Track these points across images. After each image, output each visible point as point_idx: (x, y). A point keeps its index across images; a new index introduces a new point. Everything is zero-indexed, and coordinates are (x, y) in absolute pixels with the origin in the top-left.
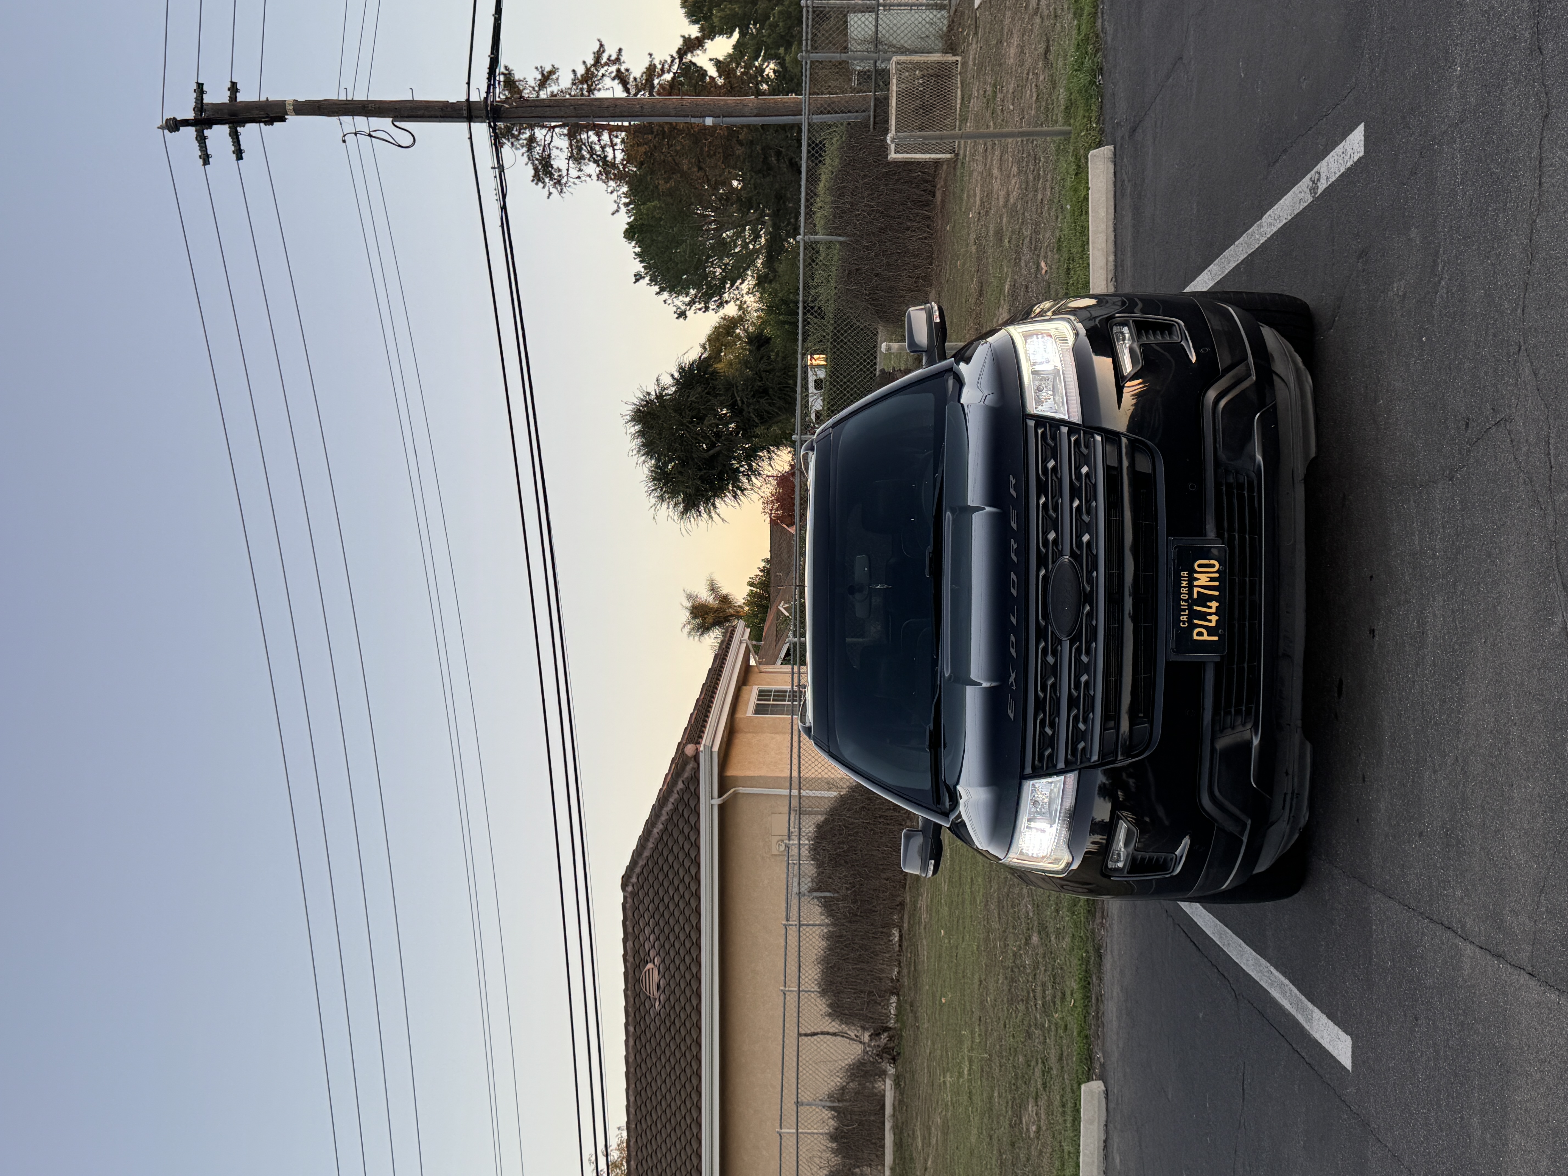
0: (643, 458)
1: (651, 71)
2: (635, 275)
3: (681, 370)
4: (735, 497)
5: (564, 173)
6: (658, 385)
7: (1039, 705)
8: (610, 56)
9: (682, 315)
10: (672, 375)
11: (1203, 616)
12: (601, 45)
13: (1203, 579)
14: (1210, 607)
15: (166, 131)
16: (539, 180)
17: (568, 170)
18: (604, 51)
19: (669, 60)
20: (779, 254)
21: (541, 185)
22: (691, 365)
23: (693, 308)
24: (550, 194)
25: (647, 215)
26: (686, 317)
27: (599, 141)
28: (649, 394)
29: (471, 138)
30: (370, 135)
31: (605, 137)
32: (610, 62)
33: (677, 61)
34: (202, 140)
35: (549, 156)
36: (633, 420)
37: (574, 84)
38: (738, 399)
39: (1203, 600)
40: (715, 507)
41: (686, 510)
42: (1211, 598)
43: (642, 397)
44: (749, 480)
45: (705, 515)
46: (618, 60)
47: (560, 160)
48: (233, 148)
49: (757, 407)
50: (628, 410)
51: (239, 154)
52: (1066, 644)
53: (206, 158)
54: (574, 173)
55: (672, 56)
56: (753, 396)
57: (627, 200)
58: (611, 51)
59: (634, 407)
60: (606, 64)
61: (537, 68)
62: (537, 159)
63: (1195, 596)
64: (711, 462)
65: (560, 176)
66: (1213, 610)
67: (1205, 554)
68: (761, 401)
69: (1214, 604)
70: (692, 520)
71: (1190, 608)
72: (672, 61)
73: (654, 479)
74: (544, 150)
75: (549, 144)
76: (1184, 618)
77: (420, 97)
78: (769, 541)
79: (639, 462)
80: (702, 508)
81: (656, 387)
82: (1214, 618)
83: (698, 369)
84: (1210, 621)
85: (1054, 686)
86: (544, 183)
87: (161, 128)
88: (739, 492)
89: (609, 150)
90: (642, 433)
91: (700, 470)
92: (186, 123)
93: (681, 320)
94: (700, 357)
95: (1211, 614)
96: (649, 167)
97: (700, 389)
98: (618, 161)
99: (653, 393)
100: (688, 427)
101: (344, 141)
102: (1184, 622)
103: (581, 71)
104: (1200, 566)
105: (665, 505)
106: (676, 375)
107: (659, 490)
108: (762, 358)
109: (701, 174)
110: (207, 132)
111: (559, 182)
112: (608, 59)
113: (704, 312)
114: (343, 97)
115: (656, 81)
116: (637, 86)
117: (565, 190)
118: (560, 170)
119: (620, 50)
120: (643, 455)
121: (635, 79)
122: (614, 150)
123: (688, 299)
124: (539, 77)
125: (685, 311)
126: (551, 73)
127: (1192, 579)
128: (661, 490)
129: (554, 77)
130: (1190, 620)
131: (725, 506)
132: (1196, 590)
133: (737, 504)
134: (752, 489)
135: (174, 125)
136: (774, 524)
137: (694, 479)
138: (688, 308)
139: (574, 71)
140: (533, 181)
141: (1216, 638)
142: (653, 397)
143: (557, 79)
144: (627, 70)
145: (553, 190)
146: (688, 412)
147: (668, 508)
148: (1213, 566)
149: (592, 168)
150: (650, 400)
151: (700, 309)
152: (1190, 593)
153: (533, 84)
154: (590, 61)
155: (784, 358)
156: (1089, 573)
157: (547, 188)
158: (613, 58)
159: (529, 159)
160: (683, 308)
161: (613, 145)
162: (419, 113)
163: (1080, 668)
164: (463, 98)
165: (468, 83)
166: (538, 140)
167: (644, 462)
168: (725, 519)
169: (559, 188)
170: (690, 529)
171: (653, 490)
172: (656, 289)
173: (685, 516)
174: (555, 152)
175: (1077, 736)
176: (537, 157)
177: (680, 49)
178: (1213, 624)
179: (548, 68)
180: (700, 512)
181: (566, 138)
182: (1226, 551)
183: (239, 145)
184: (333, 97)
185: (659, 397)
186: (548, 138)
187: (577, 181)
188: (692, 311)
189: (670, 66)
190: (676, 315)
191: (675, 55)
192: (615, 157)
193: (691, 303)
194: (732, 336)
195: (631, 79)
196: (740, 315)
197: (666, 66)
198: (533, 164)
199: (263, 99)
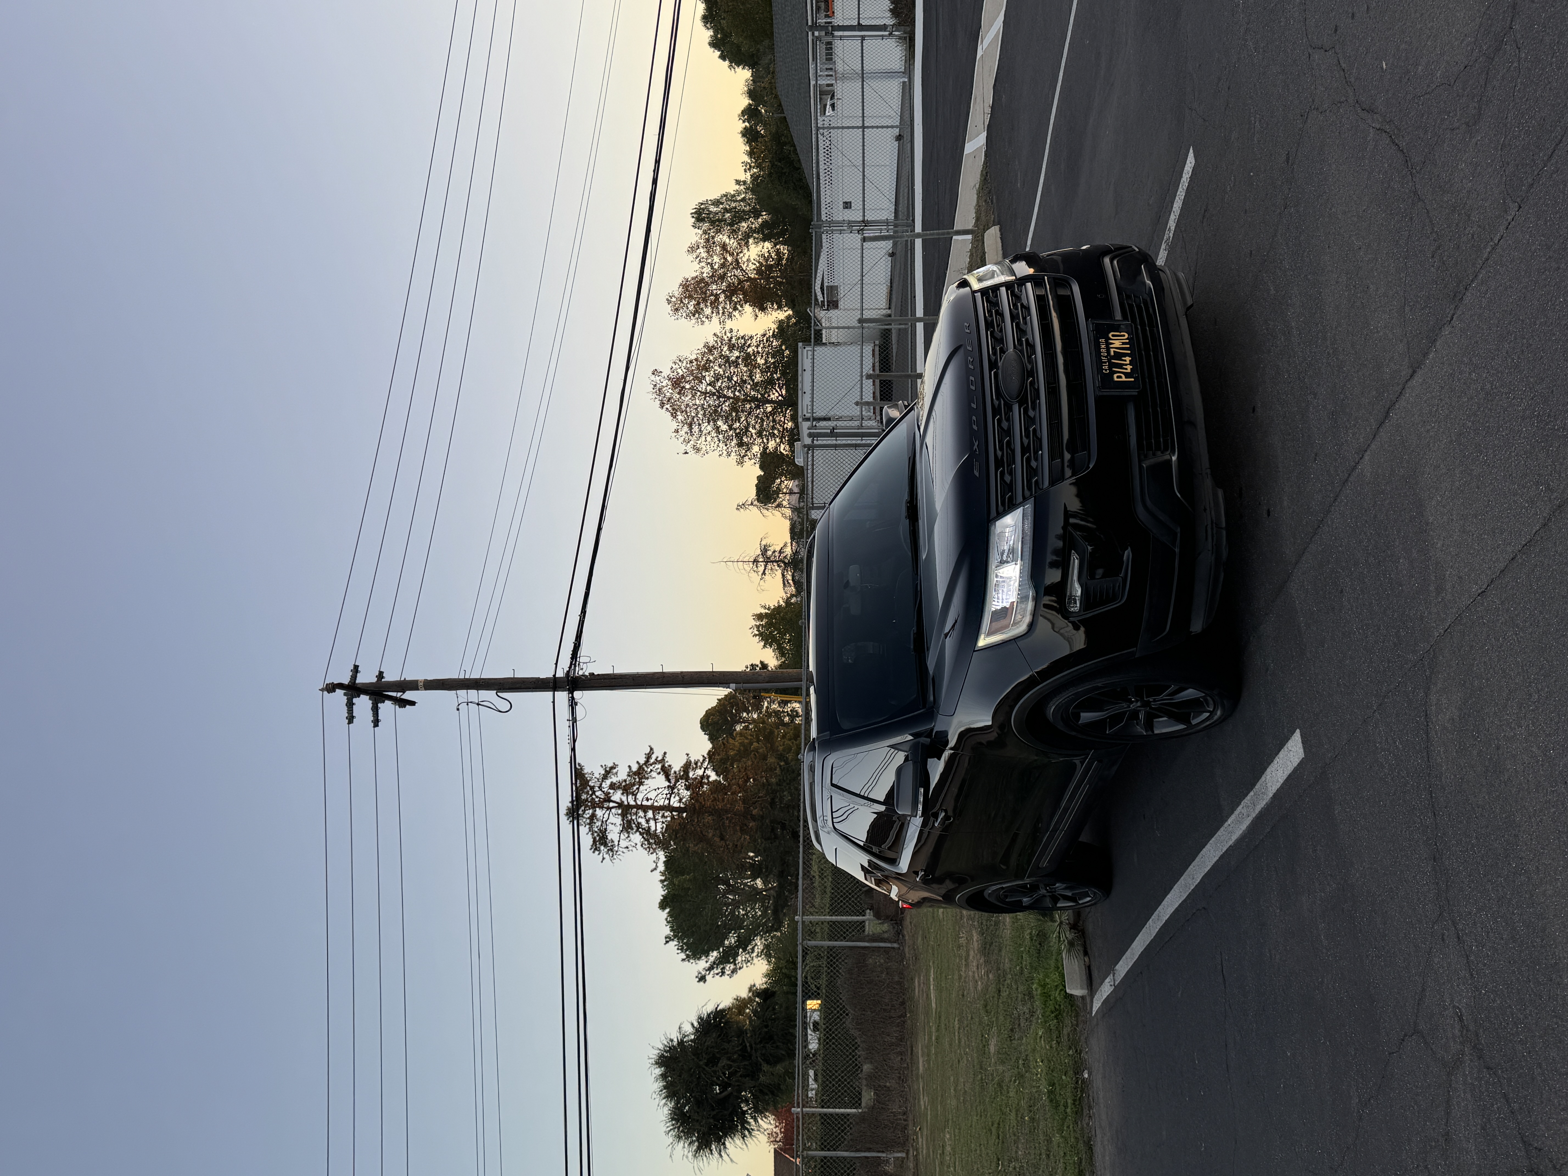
0: (664, 1101)
1: (687, 767)
2: (666, 938)
3: (700, 1018)
4: (743, 1138)
5: (616, 843)
6: (680, 1032)
7: (999, 463)
8: (657, 757)
9: (702, 979)
10: (692, 1024)
11: (1120, 366)
12: (651, 749)
13: (1117, 344)
14: (1125, 361)
15: (325, 693)
16: (596, 849)
17: (619, 841)
18: (653, 753)
19: (701, 759)
20: (783, 908)
21: (597, 852)
22: (709, 1015)
23: (712, 972)
24: (604, 859)
25: (679, 886)
26: (705, 981)
27: (645, 816)
28: (672, 1040)
29: (554, 702)
30: (478, 704)
31: (650, 814)
32: (657, 761)
33: (707, 760)
34: (350, 705)
35: (606, 829)
36: (657, 1063)
37: (628, 776)
38: (748, 1044)
39: (1119, 356)
40: (725, 1148)
41: (699, 1148)
42: (1126, 355)
43: (666, 1043)
44: (756, 1120)
45: (716, 1154)
46: (663, 760)
47: (614, 833)
48: (372, 718)
49: (764, 1051)
50: (654, 1054)
51: (376, 722)
52: (1016, 408)
53: (351, 719)
54: (623, 844)
55: (703, 756)
56: (761, 1042)
57: (663, 878)
58: (658, 754)
59: (658, 1051)
60: (654, 763)
61: (602, 766)
62: (596, 832)
63: (1112, 353)
64: (722, 1102)
65: (612, 846)
66: (1128, 362)
67: (1117, 329)
68: (767, 1045)
69: (1128, 359)
70: (705, 1158)
71: (1109, 361)
72: (704, 760)
73: (673, 1119)
74: (602, 825)
75: (606, 821)
76: (1106, 367)
77: (519, 675)
78: (773, 1168)
79: (660, 1104)
80: (713, 1147)
81: (678, 1034)
82: (1129, 367)
83: (715, 1018)
84: (1126, 369)
85: (1009, 443)
86: (599, 850)
87: (322, 690)
88: (746, 1133)
89: (652, 823)
90: (664, 1076)
91: (713, 1110)
92: (341, 686)
93: (702, 983)
94: (717, 1008)
95: (1126, 365)
96: (682, 836)
97: (714, 1035)
98: (659, 830)
99: (675, 1040)
100: (704, 1069)
101: (458, 709)
102: (1106, 370)
103: (635, 768)
104: (1113, 336)
105: (681, 1144)
106: (696, 1024)
107: (676, 1130)
108: (768, 1008)
109: (723, 843)
110: (355, 700)
111: (612, 850)
112: (656, 760)
113: (721, 976)
114: (462, 677)
115: (691, 775)
116: (676, 777)
117: (615, 857)
118: (613, 841)
119: (665, 753)
120: (664, 1098)
121: (675, 772)
122: (656, 823)
123: (708, 965)
124: (603, 772)
125: (705, 976)
126: (612, 768)
127: (1108, 344)
128: (679, 1129)
129: (615, 771)
130: (1110, 368)
131: (733, 1145)
132: (1112, 350)
133: (744, 1146)
134: (758, 1130)
135: (331, 688)
136: (778, 1155)
137: (708, 1118)
138: (708, 973)
139: (629, 767)
140: (591, 849)
141: (1133, 380)
142: (675, 1043)
143: (616, 773)
144: (670, 766)
145: (606, 856)
146: (704, 1056)
147: (684, 1147)
148: (1124, 336)
149: (637, 838)
150: (673, 1046)
151: (717, 974)
152: (1108, 352)
153: (598, 776)
154: (642, 761)
155: (787, 1008)
156: (1029, 357)
157: (601, 854)
158: (659, 759)
159: (590, 831)
160: (703, 973)
161: (655, 820)
162: (518, 686)
163: (1029, 421)
164: (550, 675)
165: (556, 664)
166: (598, 817)
167: (665, 1104)
168: (734, 1159)
169: (611, 854)
170: (703, 1168)
171: (671, 1130)
172: (683, 956)
173: (697, 1155)
174: (610, 827)
175: (1032, 472)
176: (596, 830)
177: (710, 751)
178: (1129, 371)
179: (610, 765)
180: (711, 1151)
181: (620, 817)
182: (1132, 326)
183: (378, 716)
184: (455, 676)
185: (681, 1043)
186: (606, 816)
187: (625, 850)
188: (711, 975)
189: (702, 764)
190: (697, 979)
191: (706, 756)
192: (656, 830)
193: (710, 969)
194: (742, 1015)
195: (672, 772)
196: (750, 997)
197: (699, 764)
198: (593, 834)
199: (402, 679)
